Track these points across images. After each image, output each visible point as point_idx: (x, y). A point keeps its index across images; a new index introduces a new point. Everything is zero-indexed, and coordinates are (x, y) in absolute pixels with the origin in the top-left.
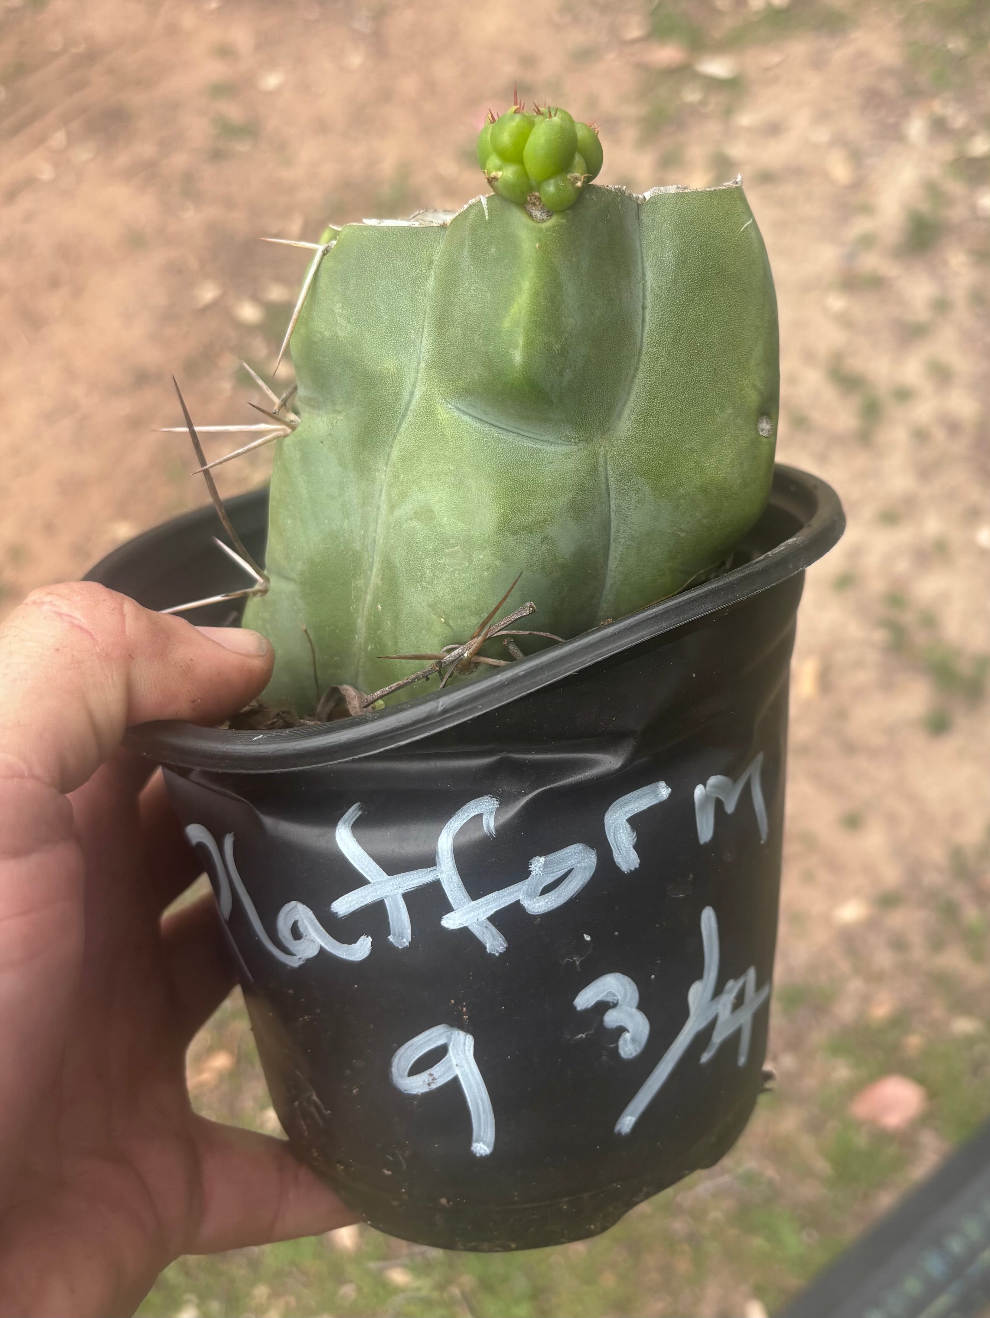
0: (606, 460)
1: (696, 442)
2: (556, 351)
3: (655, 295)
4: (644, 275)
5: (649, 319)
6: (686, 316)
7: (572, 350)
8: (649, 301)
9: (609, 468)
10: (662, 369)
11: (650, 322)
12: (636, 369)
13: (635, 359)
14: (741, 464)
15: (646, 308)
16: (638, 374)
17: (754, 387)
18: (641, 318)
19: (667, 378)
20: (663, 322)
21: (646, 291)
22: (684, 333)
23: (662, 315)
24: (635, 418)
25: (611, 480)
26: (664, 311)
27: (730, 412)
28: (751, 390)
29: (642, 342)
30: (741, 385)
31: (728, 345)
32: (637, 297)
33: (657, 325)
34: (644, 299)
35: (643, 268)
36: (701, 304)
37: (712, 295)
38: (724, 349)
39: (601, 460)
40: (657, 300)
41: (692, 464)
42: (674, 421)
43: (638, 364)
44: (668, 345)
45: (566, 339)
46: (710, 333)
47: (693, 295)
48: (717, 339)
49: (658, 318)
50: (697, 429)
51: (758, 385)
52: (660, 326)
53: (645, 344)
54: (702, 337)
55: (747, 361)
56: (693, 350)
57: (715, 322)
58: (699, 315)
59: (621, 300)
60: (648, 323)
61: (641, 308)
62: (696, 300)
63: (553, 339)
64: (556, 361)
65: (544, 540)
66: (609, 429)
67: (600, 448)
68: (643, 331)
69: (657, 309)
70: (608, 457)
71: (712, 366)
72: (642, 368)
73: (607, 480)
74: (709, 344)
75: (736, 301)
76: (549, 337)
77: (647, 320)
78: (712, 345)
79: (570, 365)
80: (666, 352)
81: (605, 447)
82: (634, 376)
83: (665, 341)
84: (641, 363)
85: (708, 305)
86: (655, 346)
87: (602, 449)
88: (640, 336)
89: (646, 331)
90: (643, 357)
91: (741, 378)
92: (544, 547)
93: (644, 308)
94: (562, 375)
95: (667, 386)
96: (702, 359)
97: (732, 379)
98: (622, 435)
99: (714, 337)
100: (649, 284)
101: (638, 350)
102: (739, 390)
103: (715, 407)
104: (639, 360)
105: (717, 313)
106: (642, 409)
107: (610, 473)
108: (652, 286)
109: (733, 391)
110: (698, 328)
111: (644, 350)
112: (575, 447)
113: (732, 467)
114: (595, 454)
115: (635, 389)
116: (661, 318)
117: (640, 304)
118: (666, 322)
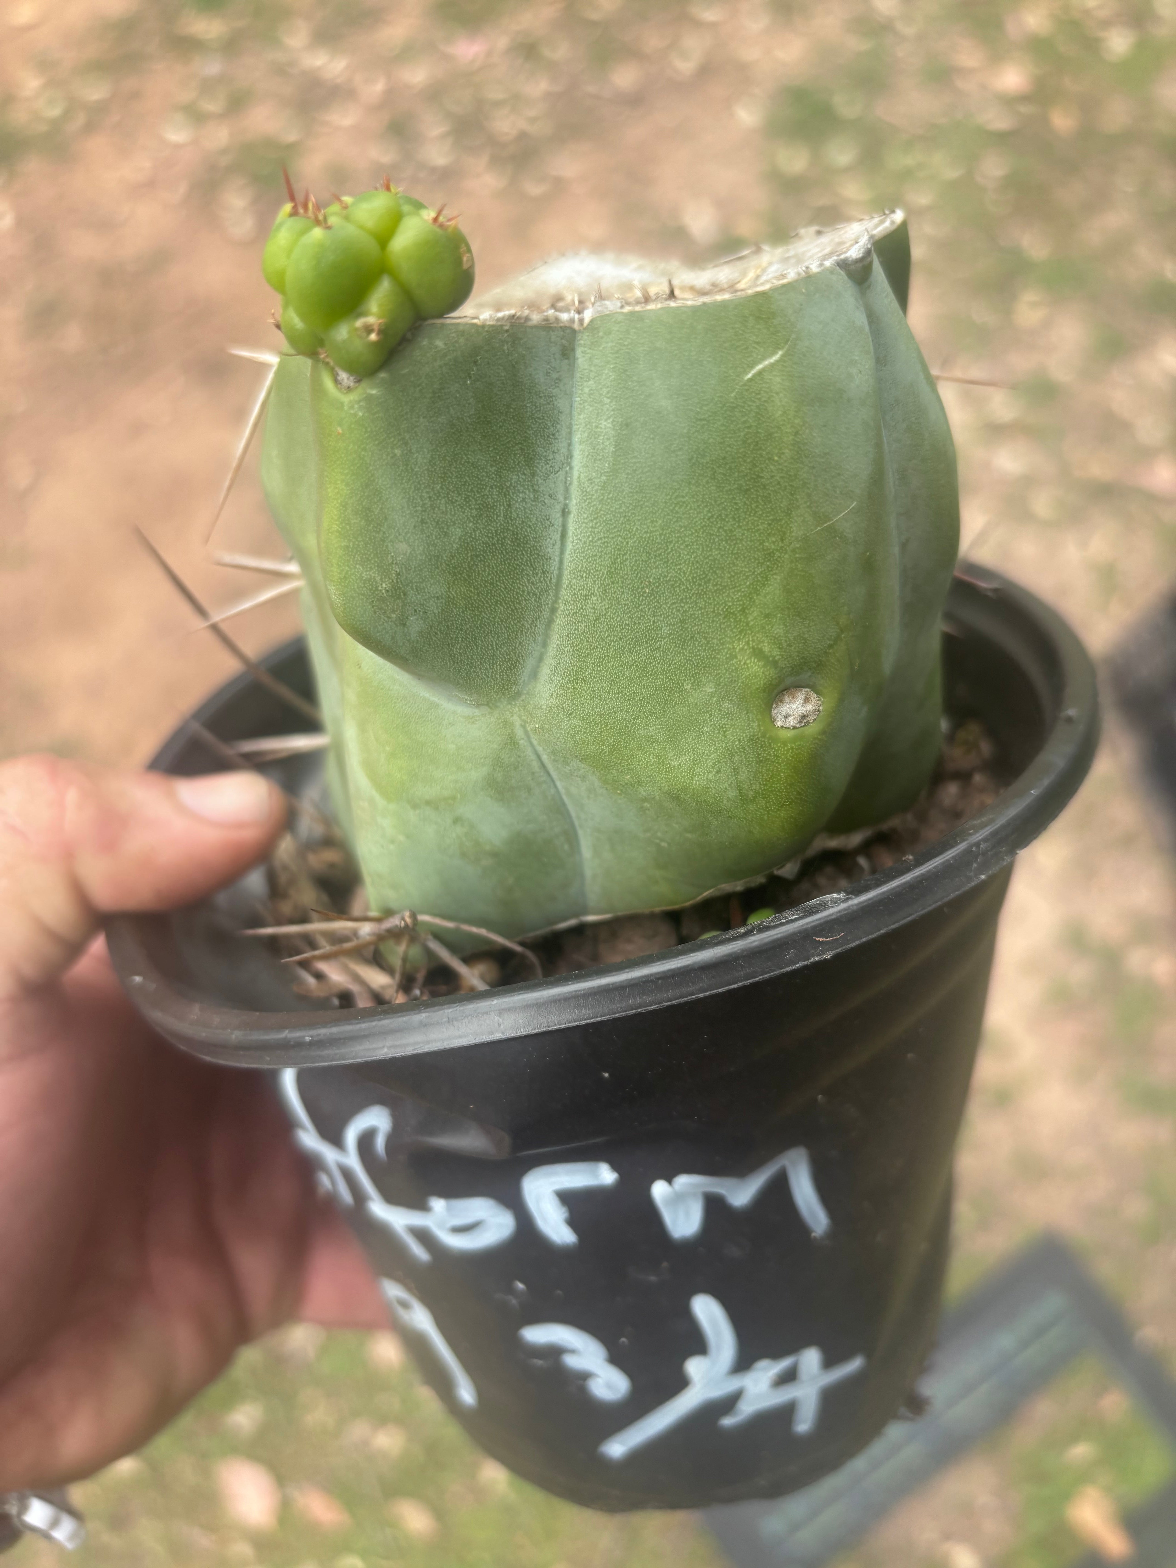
0: (526, 732)
1: (656, 729)
2: (384, 591)
3: (583, 492)
4: (570, 456)
5: (573, 533)
6: (630, 533)
7: (412, 589)
8: (574, 502)
9: (535, 742)
10: (594, 613)
11: (575, 538)
12: (553, 610)
13: (549, 595)
14: (736, 771)
15: (569, 513)
16: (557, 617)
17: (758, 653)
18: (560, 529)
19: (603, 628)
20: (593, 538)
21: (570, 484)
22: (627, 559)
23: (592, 527)
24: (559, 681)
25: (545, 757)
26: (595, 521)
27: (711, 690)
28: (750, 658)
29: (560, 569)
30: (729, 649)
31: (705, 583)
32: (550, 496)
33: (585, 543)
34: (566, 498)
35: (570, 445)
36: (655, 513)
37: (676, 498)
38: (698, 590)
39: (519, 732)
40: (585, 501)
41: (653, 758)
42: (618, 693)
43: (555, 602)
44: (602, 577)
45: (398, 574)
46: (672, 563)
47: (643, 497)
48: (684, 573)
49: (587, 532)
50: (656, 709)
51: (766, 649)
52: (589, 545)
53: (566, 573)
54: (657, 567)
55: (743, 610)
56: (643, 588)
57: (682, 544)
58: (652, 532)
59: (509, 506)
60: (571, 539)
61: (559, 515)
62: (646, 506)
63: (377, 575)
64: (388, 606)
65: (457, 820)
66: (519, 694)
67: (512, 716)
68: (562, 552)
69: (585, 516)
70: (529, 729)
71: (678, 615)
72: (562, 608)
73: (539, 757)
74: (670, 580)
75: (724, 508)
76: (370, 571)
77: (570, 533)
78: (676, 582)
79: (415, 611)
80: (599, 587)
81: (520, 717)
82: (550, 622)
83: (597, 571)
84: (560, 601)
85: (668, 514)
86: (582, 577)
87: (515, 718)
88: (557, 559)
89: (568, 552)
90: (563, 592)
91: (730, 637)
92: (459, 830)
93: (565, 513)
94: (404, 625)
95: (603, 640)
96: (659, 603)
97: (713, 639)
98: (543, 702)
99: (680, 569)
100: (576, 474)
101: (554, 581)
102: (727, 658)
103: (684, 680)
104: (557, 596)
105: (686, 530)
106: (568, 670)
107: (540, 749)
108: (579, 477)
109: (715, 658)
110: (650, 554)
111: (565, 581)
112: (477, 711)
113: (717, 772)
114: (506, 724)
115: (555, 640)
116: (591, 532)
117: (558, 507)
118: (599, 539)
